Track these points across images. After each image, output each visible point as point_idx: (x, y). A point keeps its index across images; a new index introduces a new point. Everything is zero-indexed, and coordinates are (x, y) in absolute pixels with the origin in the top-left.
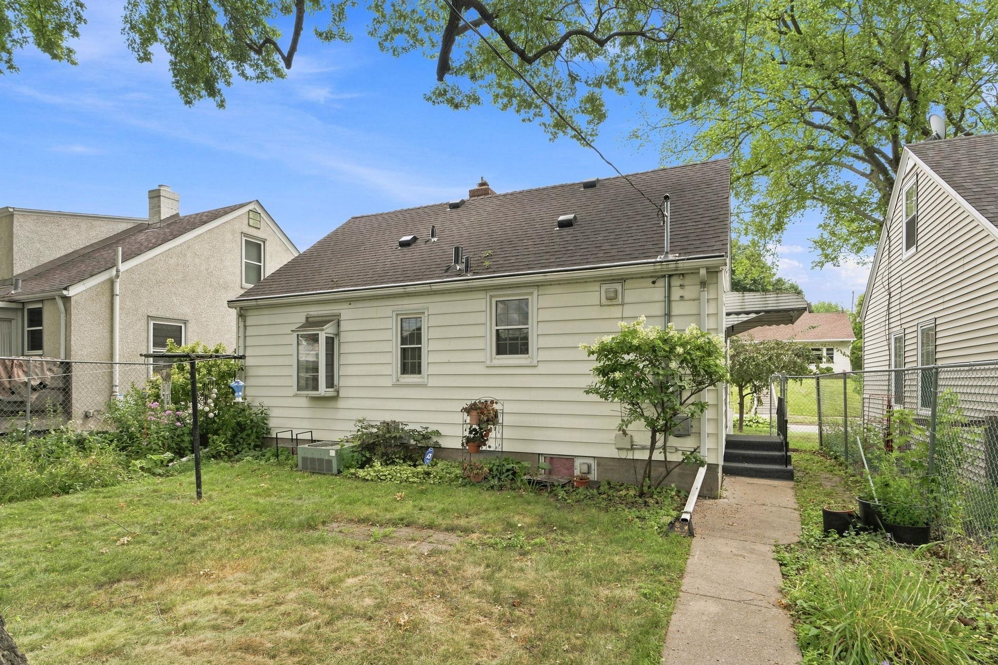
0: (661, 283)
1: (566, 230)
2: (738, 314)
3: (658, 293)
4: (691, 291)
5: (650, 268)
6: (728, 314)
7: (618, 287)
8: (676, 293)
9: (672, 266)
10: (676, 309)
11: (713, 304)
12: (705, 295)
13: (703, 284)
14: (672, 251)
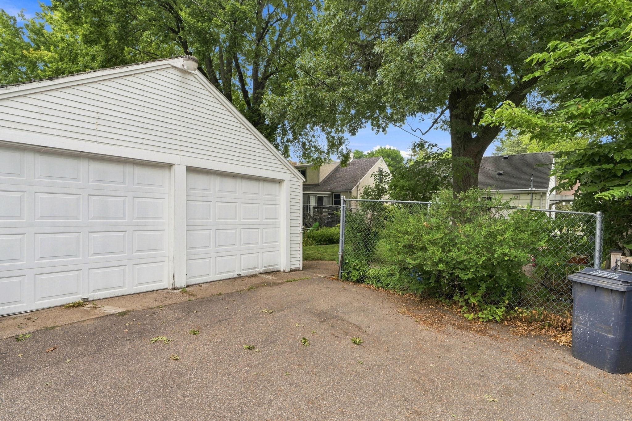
0: (530, 195)
1: (500, 176)
2: (553, 200)
3: (529, 197)
4: (538, 197)
5: (527, 192)
6: (550, 201)
7: (518, 195)
8: (534, 198)
9: (533, 192)
10: (534, 201)
11: (544, 201)
12: (542, 199)
13: (541, 196)
14: (533, 187)
